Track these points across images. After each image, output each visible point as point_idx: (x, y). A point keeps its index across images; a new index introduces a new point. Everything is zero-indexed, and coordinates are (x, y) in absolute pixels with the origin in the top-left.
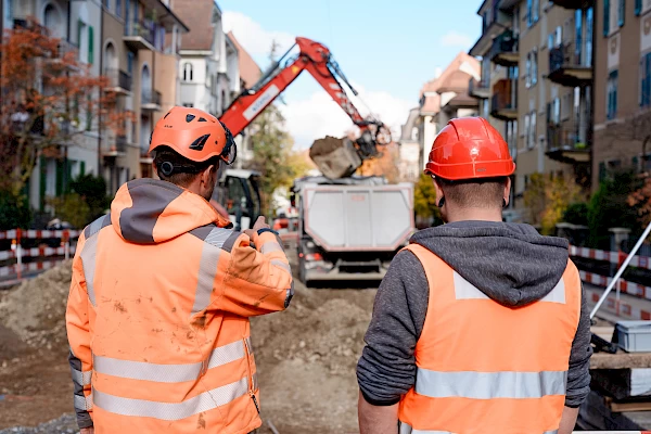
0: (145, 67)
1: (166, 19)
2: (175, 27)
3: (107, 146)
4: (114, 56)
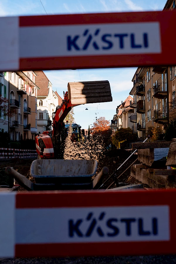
0: (25, 100)
1: (32, 85)
2: (35, 88)
3: (11, 124)
4: (14, 96)
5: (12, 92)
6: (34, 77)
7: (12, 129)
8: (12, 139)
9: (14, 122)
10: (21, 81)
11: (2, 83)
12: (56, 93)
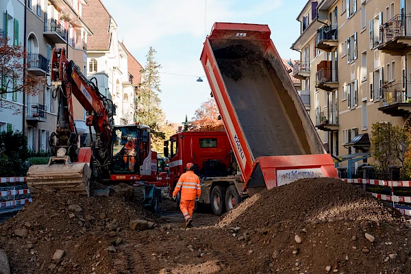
1: (75, 23)
2: (82, 30)
3: (30, 113)
4: (36, 45)
5: (32, 37)
6: (80, 5)
7: (32, 124)
8: (32, 148)
9: (36, 107)
10: (53, 11)
11: (8, 13)
12: (122, 44)
